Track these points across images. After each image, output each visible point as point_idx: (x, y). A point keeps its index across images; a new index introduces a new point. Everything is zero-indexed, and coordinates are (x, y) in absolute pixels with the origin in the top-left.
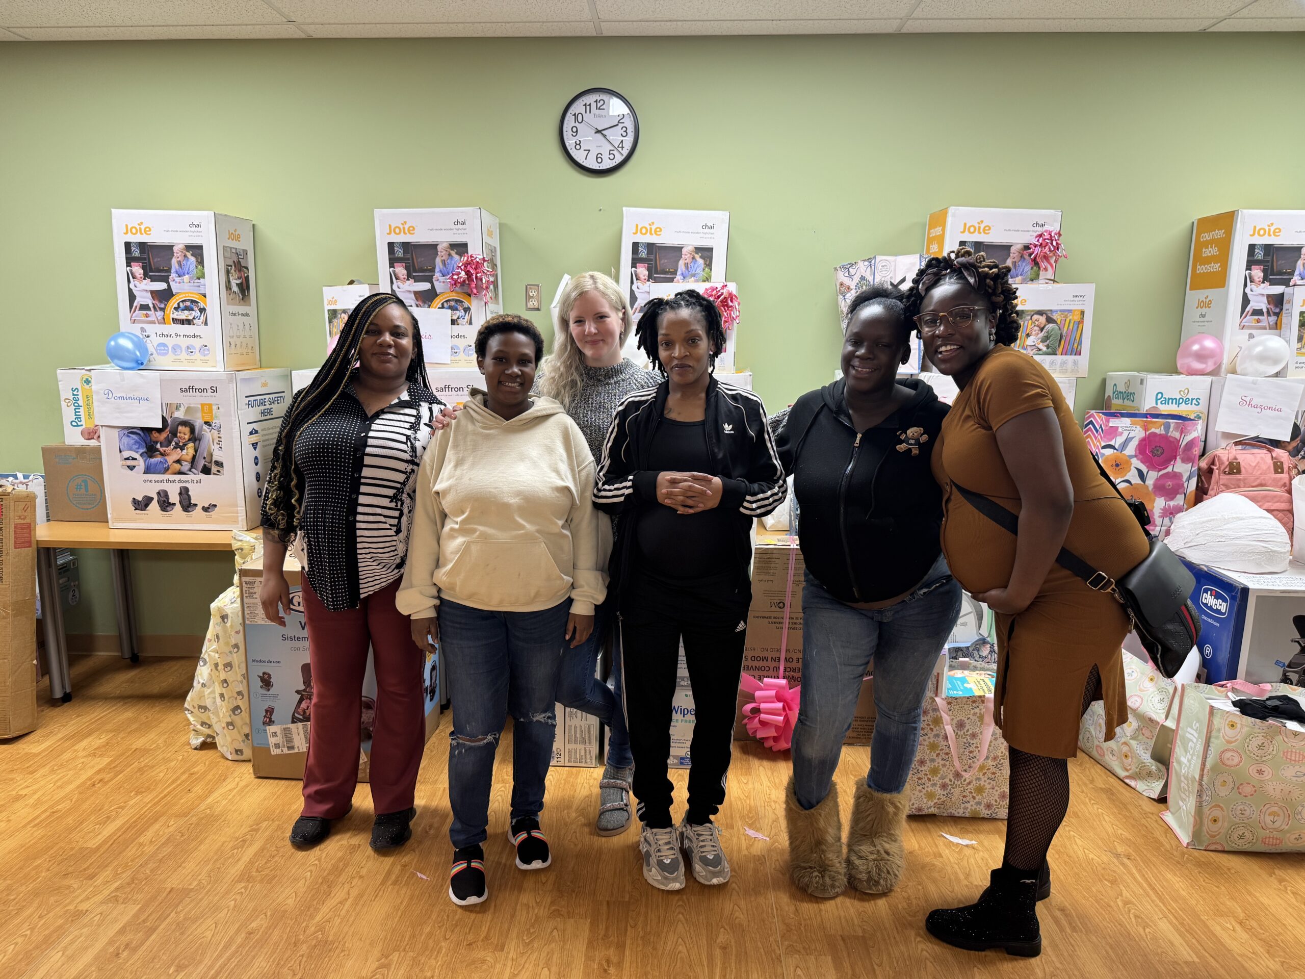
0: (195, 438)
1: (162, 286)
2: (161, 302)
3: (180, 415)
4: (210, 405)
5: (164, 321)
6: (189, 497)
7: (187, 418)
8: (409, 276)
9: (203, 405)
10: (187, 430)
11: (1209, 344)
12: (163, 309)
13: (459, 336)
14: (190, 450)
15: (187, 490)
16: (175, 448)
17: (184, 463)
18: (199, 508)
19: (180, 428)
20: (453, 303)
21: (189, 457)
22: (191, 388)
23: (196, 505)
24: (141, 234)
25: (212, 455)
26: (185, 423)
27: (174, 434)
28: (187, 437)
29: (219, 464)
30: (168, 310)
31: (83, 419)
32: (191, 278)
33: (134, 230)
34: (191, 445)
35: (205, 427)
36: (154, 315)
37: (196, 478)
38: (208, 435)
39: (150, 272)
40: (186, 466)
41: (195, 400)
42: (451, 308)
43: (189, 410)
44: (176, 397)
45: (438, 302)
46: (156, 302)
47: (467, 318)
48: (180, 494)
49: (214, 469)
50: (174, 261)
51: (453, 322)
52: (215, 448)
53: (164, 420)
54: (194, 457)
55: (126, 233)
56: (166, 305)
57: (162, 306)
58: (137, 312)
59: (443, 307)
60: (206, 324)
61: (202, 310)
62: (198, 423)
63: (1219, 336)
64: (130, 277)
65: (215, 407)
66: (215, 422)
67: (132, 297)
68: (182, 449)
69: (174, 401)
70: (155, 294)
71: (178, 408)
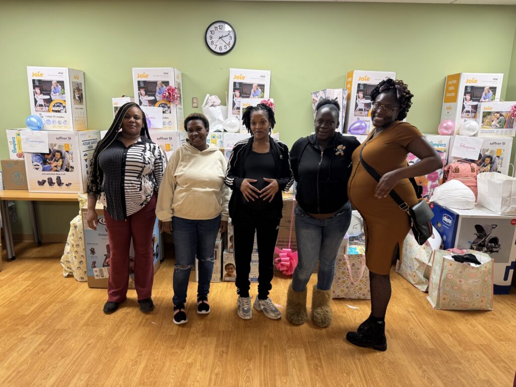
0: (62, 157)
2: (47, 103)
3: (56, 148)
4: (68, 145)
5: (49, 111)
6: (60, 180)
7: (59, 149)
8: (146, 94)
9: (65, 144)
10: (59, 154)
11: (450, 123)
12: (48, 106)
13: (166, 118)
14: (60, 162)
15: (59, 177)
16: (54, 161)
17: (58, 167)
18: (64, 185)
19: (56, 153)
20: (163, 105)
21: (60, 165)
22: (60, 138)
23: (63, 183)
24: (39, 76)
25: (69, 164)
26: (58, 151)
27: (54, 155)
28: (59, 157)
29: (72, 167)
31: (17, 149)
32: (59, 94)
33: (36, 75)
34: (61, 160)
35: (66, 153)
36: (45, 108)
37: (63, 173)
38: (68, 156)
39: (43, 92)
40: (59, 168)
41: (62, 142)
42: (162, 107)
43: (60, 146)
44: (55, 141)
45: (157, 104)
46: (45, 103)
47: (169, 110)
48: (57, 179)
49: (70, 169)
50: (52, 87)
51: (164, 112)
52: (70, 161)
53: (50, 150)
54: (62, 165)
55: (33, 76)
58: (38, 107)
59: (159, 106)
60: (66, 112)
61: (64, 107)
62: (64, 151)
63: (453, 121)
64: (35, 93)
65: (70, 145)
66: (70, 151)
67: (36, 101)
68: (57, 161)
69: (54, 143)
70: (45, 100)
71: (55, 145)
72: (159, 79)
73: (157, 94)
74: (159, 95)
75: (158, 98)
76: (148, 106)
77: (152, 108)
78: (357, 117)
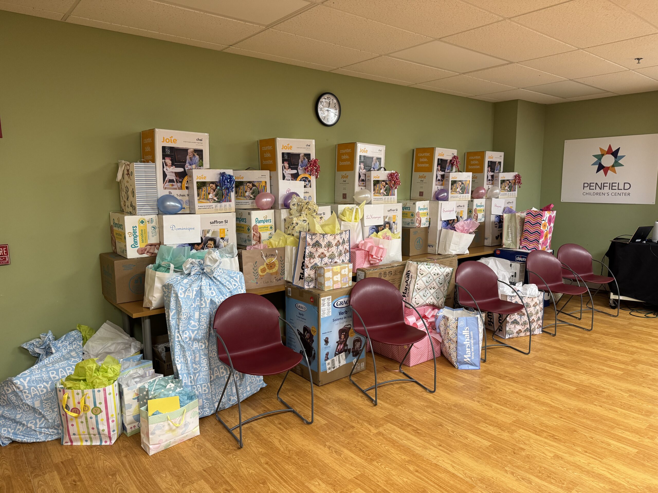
0: (216, 246)
1: (181, 170)
2: (180, 178)
3: (209, 235)
4: (224, 229)
5: (181, 188)
7: (213, 237)
8: (289, 167)
9: (220, 229)
10: (212, 242)
12: (181, 182)
13: (306, 192)
19: (209, 242)
20: (304, 179)
22: (216, 222)
24: (171, 142)
26: (211, 239)
27: (206, 245)
28: (212, 246)
30: (183, 183)
31: (138, 243)
32: (196, 166)
33: (168, 141)
35: (221, 240)
36: (176, 185)
39: (175, 163)
41: (217, 227)
42: (304, 180)
43: (214, 232)
44: (208, 227)
45: (299, 178)
46: (178, 178)
47: (309, 184)
50: (188, 157)
51: (305, 187)
53: (202, 238)
55: (163, 142)
56: (183, 180)
57: (181, 180)
58: (167, 183)
59: (301, 180)
62: (218, 238)
64: (164, 165)
65: (226, 230)
66: (226, 237)
67: (165, 175)
69: (207, 229)
70: (177, 174)
71: (208, 232)
72: (302, 151)
73: (299, 167)
74: (301, 168)
75: (300, 172)
76: (291, 181)
77: (294, 182)
78: (437, 186)
